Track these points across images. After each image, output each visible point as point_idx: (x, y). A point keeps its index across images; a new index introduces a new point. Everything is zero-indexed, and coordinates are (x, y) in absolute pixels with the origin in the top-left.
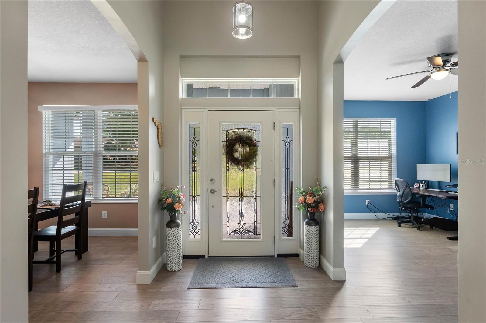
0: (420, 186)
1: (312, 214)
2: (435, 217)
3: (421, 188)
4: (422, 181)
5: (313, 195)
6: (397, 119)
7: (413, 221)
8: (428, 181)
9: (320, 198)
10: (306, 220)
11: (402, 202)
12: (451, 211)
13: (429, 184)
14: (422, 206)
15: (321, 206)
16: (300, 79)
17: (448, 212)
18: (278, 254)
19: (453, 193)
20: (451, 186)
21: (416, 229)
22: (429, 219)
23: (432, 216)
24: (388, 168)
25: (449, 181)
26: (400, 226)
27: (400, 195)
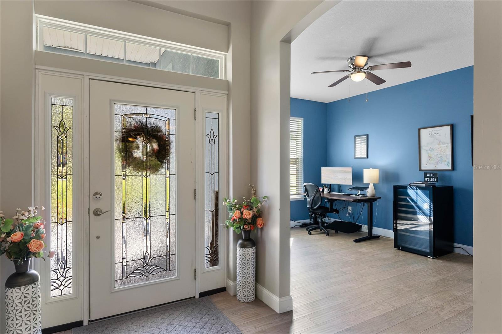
0: (323, 189)
1: (247, 233)
2: (335, 221)
3: (325, 192)
4: (325, 185)
5: (250, 207)
6: (304, 119)
7: (321, 227)
8: (331, 184)
9: (258, 211)
10: (240, 241)
11: (312, 208)
12: (349, 213)
13: (331, 187)
14: (330, 211)
15: (259, 221)
16: (229, 55)
17: (347, 214)
18: (199, 293)
19: (354, 196)
20: (353, 189)
21: (324, 235)
22: (331, 223)
23: (333, 220)
24: (296, 172)
25: (351, 184)
26: (310, 234)
27: (310, 200)
